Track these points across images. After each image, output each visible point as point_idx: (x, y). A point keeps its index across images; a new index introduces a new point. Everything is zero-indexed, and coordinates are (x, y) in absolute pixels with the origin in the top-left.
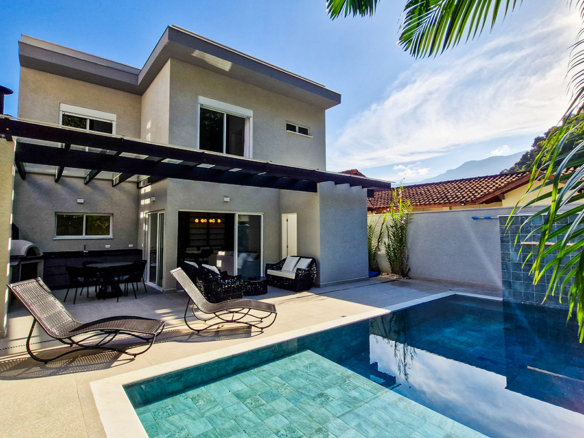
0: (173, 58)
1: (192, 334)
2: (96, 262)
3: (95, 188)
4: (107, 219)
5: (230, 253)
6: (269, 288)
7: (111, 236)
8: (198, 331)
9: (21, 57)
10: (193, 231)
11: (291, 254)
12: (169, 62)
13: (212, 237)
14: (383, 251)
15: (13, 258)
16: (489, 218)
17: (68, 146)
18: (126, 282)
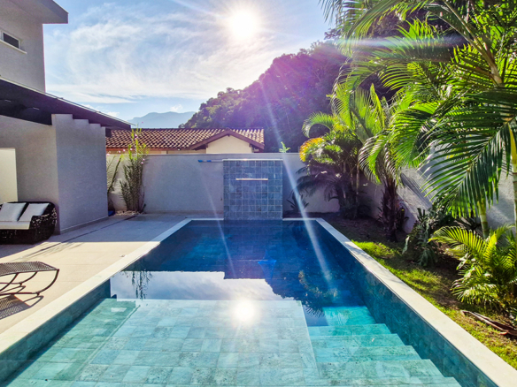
11: (7, 200)
14: (118, 190)
16: (210, 161)
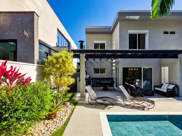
0: (120, 21)
1: (125, 105)
2: (102, 81)
3: (102, 61)
4: (105, 69)
5: (141, 80)
6: (155, 94)
7: (106, 74)
8: (127, 105)
9: (86, 32)
10: (128, 72)
11: (166, 82)
12: (119, 23)
13: (135, 74)
15: (86, 79)
17: (94, 54)
18: (109, 87)
